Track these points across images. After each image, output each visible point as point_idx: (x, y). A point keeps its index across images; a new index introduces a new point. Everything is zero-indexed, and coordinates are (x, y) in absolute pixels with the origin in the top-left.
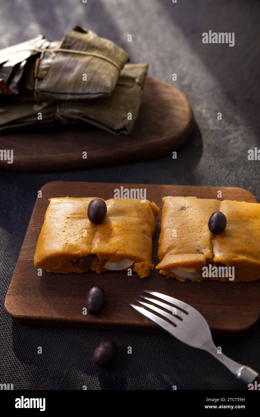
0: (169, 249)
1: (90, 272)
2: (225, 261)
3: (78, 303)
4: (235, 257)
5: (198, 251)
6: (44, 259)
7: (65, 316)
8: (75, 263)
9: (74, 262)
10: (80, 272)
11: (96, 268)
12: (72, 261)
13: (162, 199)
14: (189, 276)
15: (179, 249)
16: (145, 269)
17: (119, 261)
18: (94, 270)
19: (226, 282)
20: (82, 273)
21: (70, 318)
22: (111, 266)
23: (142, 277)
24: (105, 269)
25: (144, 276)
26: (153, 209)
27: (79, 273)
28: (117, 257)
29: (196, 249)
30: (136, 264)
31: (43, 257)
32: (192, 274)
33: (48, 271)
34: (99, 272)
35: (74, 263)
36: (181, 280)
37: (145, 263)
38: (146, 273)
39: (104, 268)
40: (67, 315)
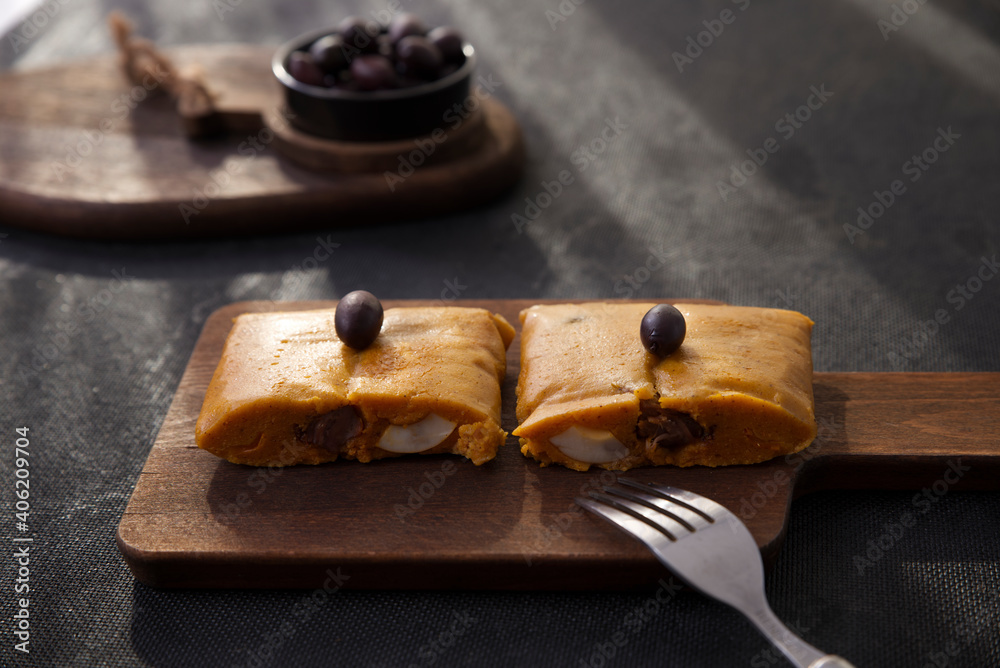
0: (545, 394)
1: (343, 461)
2: (687, 402)
3: (313, 522)
4: (712, 393)
5: (619, 389)
6: (224, 424)
7: (279, 550)
8: (305, 432)
9: (300, 430)
10: (317, 461)
11: (356, 447)
12: (297, 425)
13: (518, 312)
14: (599, 456)
15: (570, 390)
16: (486, 438)
17: (419, 421)
18: (351, 452)
19: (692, 467)
20: (322, 465)
21: (291, 552)
22: (397, 440)
23: (477, 462)
24: (381, 450)
25: (484, 459)
26: (501, 328)
27: (312, 466)
28: (413, 411)
29: (613, 385)
30: (462, 429)
31: (221, 417)
32: (607, 446)
33: (233, 459)
34: (365, 459)
35: (302, 434)
36: (578, 467)
37: (486, 425)
38: (487, 451)
39: (377, 445)
40: (285, 547)
